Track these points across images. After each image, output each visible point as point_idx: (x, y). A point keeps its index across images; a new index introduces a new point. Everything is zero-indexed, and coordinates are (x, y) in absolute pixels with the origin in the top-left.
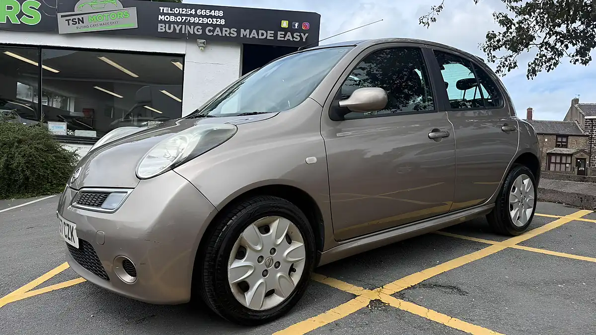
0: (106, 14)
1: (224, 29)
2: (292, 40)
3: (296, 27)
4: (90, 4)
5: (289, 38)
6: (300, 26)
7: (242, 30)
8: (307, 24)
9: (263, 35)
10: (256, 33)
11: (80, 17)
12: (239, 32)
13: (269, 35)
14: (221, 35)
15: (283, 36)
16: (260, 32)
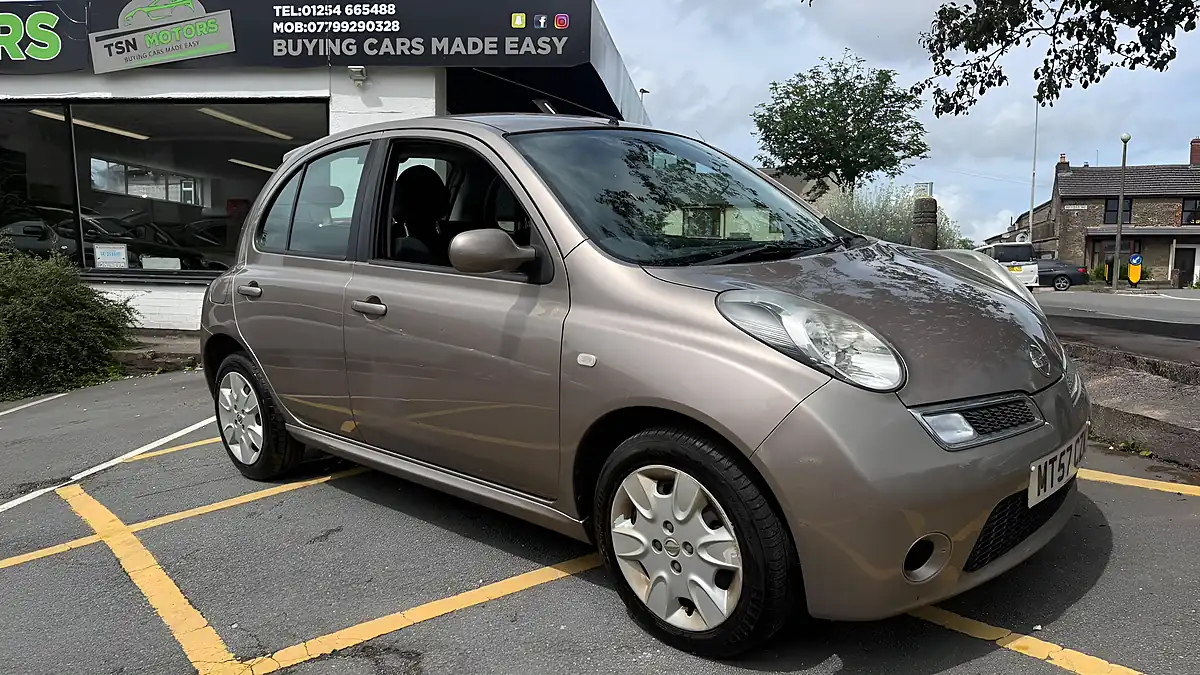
0: (175, 29)
1: (399, 41)
2: (533, 52)
3: (542, 26)
4: (146, 10)
5: (528, 50)
6: (549, 22)
7: (435, 40)
8: (564, 17)
9: (475, 46)
10: (461, 45)
11: (129, 38)
12: (427, 45)
13: (489, 46)
14: (393, 53)
15: (516, 46)
16: (471, 40)
